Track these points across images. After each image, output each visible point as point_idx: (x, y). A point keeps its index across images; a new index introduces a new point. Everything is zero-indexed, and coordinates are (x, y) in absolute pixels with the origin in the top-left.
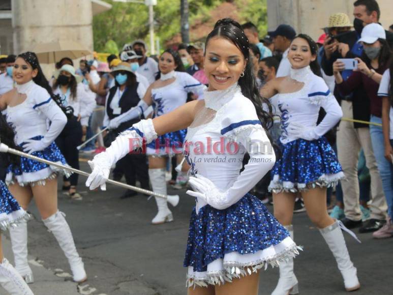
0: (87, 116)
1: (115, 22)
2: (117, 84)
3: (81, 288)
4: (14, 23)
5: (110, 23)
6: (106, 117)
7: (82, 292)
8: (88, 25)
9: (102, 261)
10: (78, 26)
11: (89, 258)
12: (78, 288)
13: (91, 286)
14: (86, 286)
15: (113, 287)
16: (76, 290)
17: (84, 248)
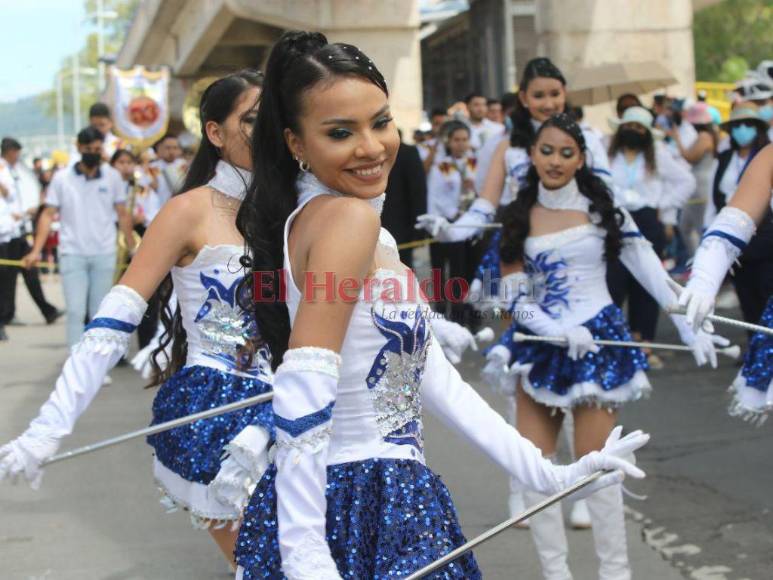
0: (673, 207)
1: (740, 23)
2: (735, 145)
3: (649, 534)
4: (538, 26)
5: (730, 26)
6: (710, 208)
7: (651, 542)
8: (683, 30)
9: (692, 484)
10: (664, 31)
11: (668, 478)
12: (644, 535)
13: (669, 530)
14: (659, 530)
15: (711, 532)
16: (640, 537)
17: (660, 460)
